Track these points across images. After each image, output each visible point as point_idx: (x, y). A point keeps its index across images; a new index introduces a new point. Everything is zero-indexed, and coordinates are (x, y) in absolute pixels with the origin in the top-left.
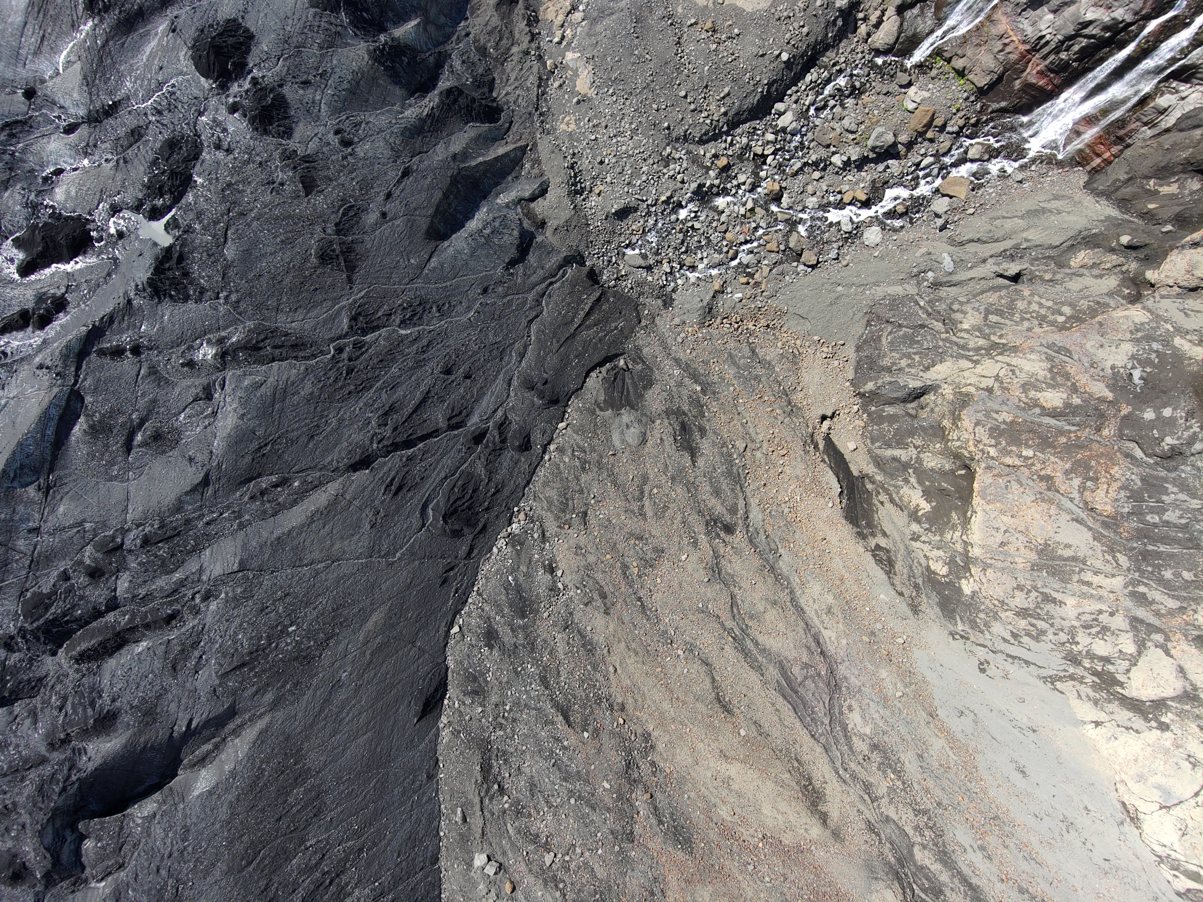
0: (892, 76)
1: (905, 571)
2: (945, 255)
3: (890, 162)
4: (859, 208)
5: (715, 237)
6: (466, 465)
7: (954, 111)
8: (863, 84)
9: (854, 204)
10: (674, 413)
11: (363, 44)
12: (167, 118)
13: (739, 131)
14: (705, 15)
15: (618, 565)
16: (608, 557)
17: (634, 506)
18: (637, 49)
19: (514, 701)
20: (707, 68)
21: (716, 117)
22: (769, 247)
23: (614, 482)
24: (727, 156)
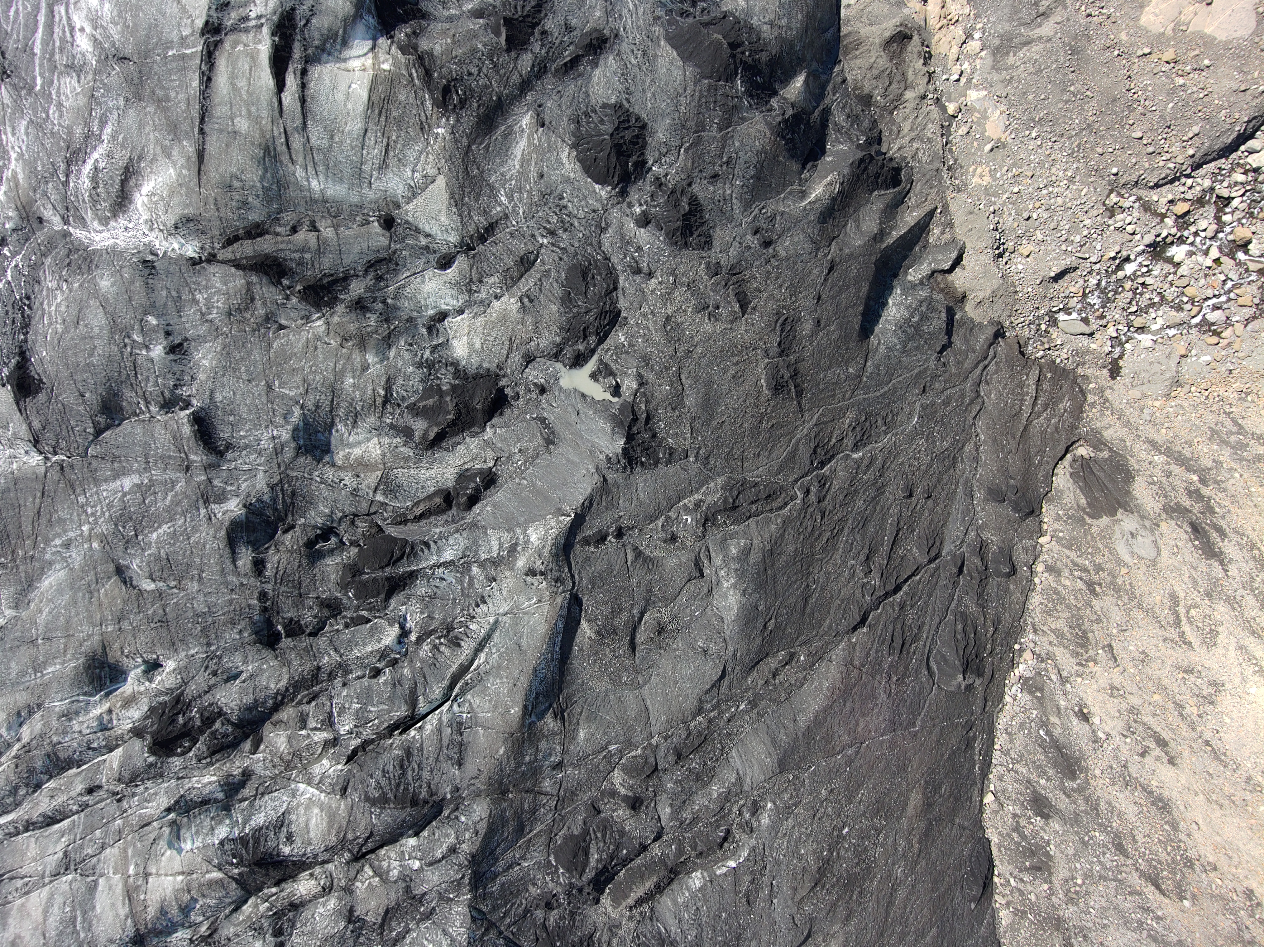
5: (1171, 293)
6: (955, 601)
10: (1175, 510)
11: (758, 116)
12: (564, 239)
13: (1201, 172)
14: (1162, 43)
15: (1170, 705)
16: (1156, 697)
17: (1172, 633)
18: (1073, 84)
19: (1085, 874)
20: (1171, 105)
21: (1180, 159)
22: (1241, 301)
23: (1140, 606)
24: (1185, 200)
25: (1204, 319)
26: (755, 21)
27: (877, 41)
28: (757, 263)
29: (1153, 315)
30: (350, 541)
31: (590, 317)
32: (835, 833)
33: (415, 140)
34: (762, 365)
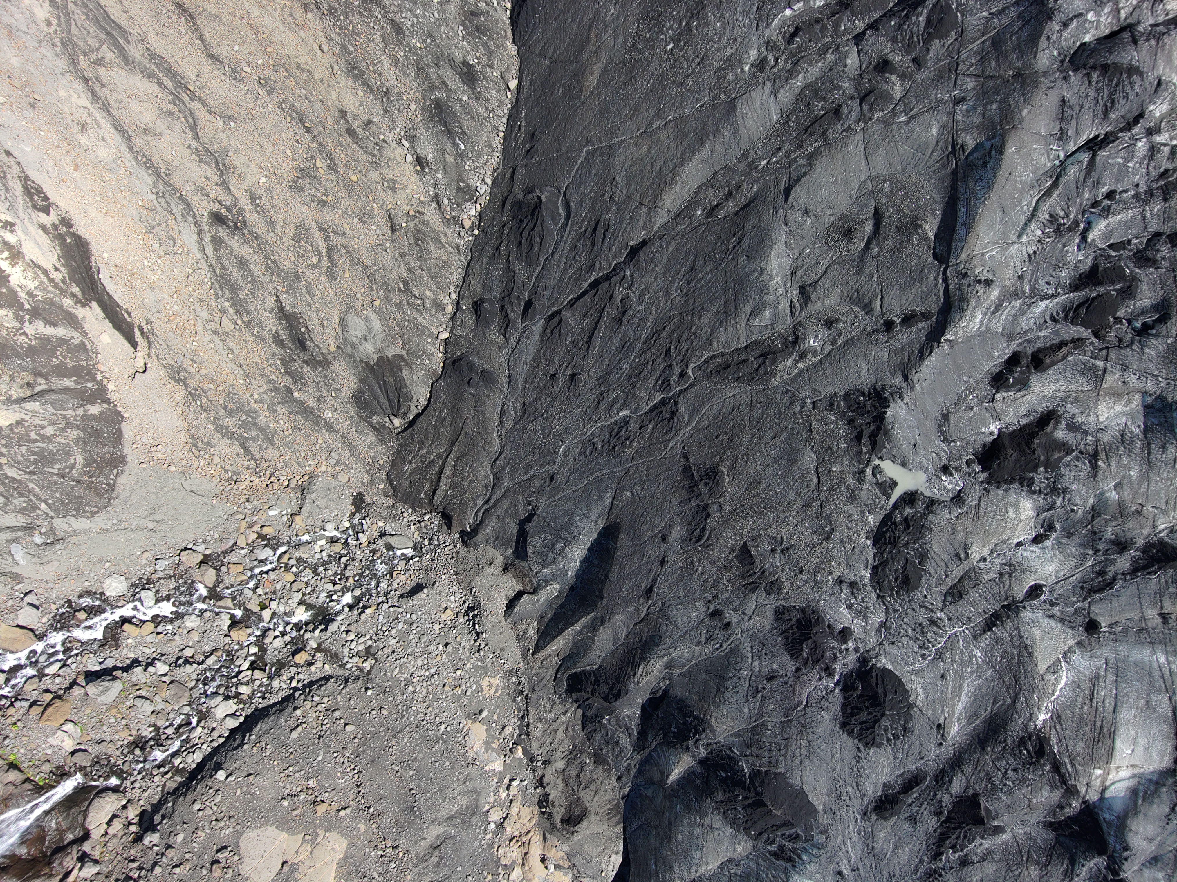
0: (97, 763)
1: (10, 183)
2: (22, 562)
3: (97, 668)
4: (134, 617)
5: (308, 575)
6: (535, 274)
7: (19, 723)
8: (131, 752)
9: (141, 621)
10: (319, 363)
11: (721, 739)
12: (922, 616)
13: (282, 694)
14: (328, 821)
15: (341, 170)
16: (354, 178)
17: (335, 240)
18: (411, 777)
19: (430, 7)
20: (320, 758)
21: (308, 704)
22: (240, 569)
23: (365, 267)
24: (297, 666)
25: (275, 550)
26: (728, 830)
27: (593, 817)
28: (727, 595)
29: (324, 554)
30: (1121, 323)
31: (904, 539)
32: (682, 43)
33: (1064, 706)
34: (727, 497)
